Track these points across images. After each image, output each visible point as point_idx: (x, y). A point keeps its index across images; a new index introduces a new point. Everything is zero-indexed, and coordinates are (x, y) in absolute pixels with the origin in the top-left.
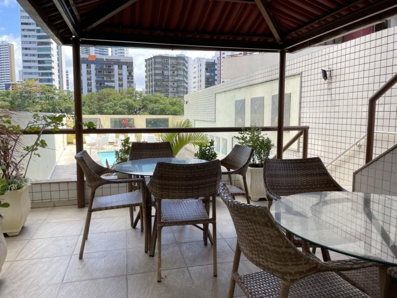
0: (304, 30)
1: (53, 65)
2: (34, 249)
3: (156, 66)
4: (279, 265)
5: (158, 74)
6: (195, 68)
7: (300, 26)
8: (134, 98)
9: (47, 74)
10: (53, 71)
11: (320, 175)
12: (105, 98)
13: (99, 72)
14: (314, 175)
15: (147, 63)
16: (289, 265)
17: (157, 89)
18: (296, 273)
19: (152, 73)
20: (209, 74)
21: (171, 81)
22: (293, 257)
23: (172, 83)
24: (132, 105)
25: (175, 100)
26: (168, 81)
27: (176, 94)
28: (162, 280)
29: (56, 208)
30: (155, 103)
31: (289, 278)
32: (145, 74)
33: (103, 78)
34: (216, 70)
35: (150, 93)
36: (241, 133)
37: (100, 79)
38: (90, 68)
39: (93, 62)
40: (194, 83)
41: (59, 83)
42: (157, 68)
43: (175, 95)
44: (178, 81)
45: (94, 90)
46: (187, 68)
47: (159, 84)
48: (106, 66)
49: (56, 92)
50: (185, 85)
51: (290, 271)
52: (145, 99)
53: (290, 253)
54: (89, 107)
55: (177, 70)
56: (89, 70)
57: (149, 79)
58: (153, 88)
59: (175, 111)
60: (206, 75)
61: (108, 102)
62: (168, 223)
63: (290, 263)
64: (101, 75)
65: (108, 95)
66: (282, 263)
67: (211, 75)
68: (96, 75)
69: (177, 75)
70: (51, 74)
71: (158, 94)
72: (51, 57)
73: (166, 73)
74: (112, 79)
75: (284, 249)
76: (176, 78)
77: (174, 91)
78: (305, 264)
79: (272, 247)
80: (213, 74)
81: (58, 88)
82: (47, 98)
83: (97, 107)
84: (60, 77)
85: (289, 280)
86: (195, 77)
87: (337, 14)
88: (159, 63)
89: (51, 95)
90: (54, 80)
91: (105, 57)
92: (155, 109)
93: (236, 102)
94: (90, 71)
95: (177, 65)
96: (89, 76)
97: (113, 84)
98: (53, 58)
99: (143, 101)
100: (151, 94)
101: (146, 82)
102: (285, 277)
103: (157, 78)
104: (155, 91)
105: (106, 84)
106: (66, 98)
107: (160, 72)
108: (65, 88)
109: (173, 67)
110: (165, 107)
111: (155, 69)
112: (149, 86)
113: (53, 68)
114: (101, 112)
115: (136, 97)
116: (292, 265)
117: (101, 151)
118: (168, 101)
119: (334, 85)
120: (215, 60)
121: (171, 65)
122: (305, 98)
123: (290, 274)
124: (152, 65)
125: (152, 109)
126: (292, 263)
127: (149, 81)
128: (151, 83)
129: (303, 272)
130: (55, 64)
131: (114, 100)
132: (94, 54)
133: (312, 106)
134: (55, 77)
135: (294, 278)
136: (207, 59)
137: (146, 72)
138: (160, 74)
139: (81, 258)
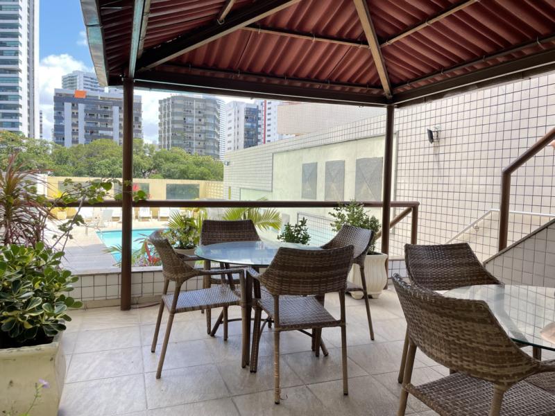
0: (422, 83)
1: (20, 102)
2: (85, 366)
3: (176, 110)
4: (493, 367)
5: (178, 122)
6: (230, 115)
7: (417, 78)
8: (141, 153)
9: (11, 116)
10: (20, 111)
11: (469, 264)
12: (98, 153)
13: (90, 115)
14: (463, 265)
15: (161, 106)
16: (506, 367)
17: (175, 142)
18: (514, 375)
19: (169, 120)
20: (250, 124)
21: (196, 132)
22: (514, 356)
23: (198, 134)
24: (139, 164)
25: (201, 159)
26: (192, 132)
27: (203, 150)
28: (281, 401)
29: (90, 310)
30: (173, 162)
31: (505, 381)
32: (159, 120)
33: (96, 123)
34: (259, 119)
35: (164, 147)
36: (337, 210)
37: (91, 125)
38: (77, 108)
39: (82, 101)
40: (229, 135)
41: (29, 129)
42: (176, 113)
43: (201, 151)
44: (205, 132)
45: (82, 140)
46: (219, 114)
47: (179, 135)
48: (101, 107)
49: (25, 141)
50: (215, 138)
51: (507, 373)
52: (159, 155)
53: (511, 352)
54: (74, 164)
55: (205, 116)
56: (75, 111)
57: (165, 128)
58: (170, 141)
59: (202, 173)
60: (245, 126)
61: (103, 158)
62: (288, 326)
63: (508, 364)
64: (94, 120)
65: (104, 149)
66: (497, 365)
67: (252, 126)
68: (86, 119)
69: (205, 124)
70: (17, 115)
71: (178, 149)
72: (18, 91)
73: (189, 120)
74: (109, 126)
75: (503, 349)
76: (204, 128)
77: (199, 146)
78: (527, 364)
79: (487, 347)
80: (255, 125)
81: (27, 136)
82: (10, 150)
83: (87, 165)
84: (31, 120)
85: (506, 384)
86: (230, 128)
87: (469, 67)
88: (179, 106)
89: (15, 146)
90: (21, 124)
91: (99, 95)
92: (173, 170)
93: (304, 165)
94: (77, 113)
95: (205, 110)
96: (75, 121)
97: (110, 133)
98: (20, 93)
99: (155, 158)
100: (166, 149)
101: (160, 132)
102: (501, 381)
103: (176, 126)
104: (173, 145)
105: (100, 132)
106: (39, 151)
107: (181, 118)
108: (37, 136)
109: (200, 112)
110: (188, 167)
111: (173, 114)
112: (165, 138)
113: (21, 106)
114: (91, 172)
115: (145, 152)
116: (511, 366)
117: (102, 230)
118: (191, 159)
119: (442, 150)
120: (258, 106)
121: (196, 109)
122: (404, 165)
123: (507, 377)
124: (169, 109)
125: (169, 170)
126: (511, 364)
127: (164, 131)
128: (167, 134)
129: (522, 373)
130: (23, 102)
131: (112, 156)
132: (82, 90)
133: (412, 175)
134: (23, 120)
135: (513, 380)
136: (247, 104)
137: (160, 117)
138: (181, 121)
139: (159, 376)
